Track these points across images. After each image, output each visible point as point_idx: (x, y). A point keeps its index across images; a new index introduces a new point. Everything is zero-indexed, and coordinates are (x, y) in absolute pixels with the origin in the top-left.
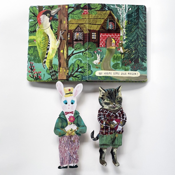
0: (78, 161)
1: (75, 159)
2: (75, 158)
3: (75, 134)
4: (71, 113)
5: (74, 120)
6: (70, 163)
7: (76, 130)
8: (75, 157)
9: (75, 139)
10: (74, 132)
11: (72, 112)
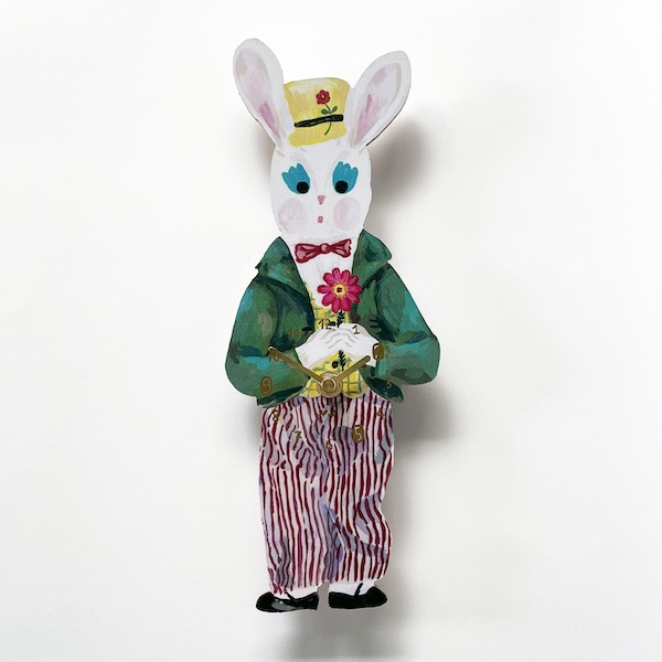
0: (385, 560)
1: (368, 550)
2: (366, 541)
3: (367, 390)
4: (332, 248)
5: (353, 299)
6: (331, 575)
7: (372, 363)
8: (364, 538)
9: (365, 417)
10: (356, 376)
11: (340, 247)
